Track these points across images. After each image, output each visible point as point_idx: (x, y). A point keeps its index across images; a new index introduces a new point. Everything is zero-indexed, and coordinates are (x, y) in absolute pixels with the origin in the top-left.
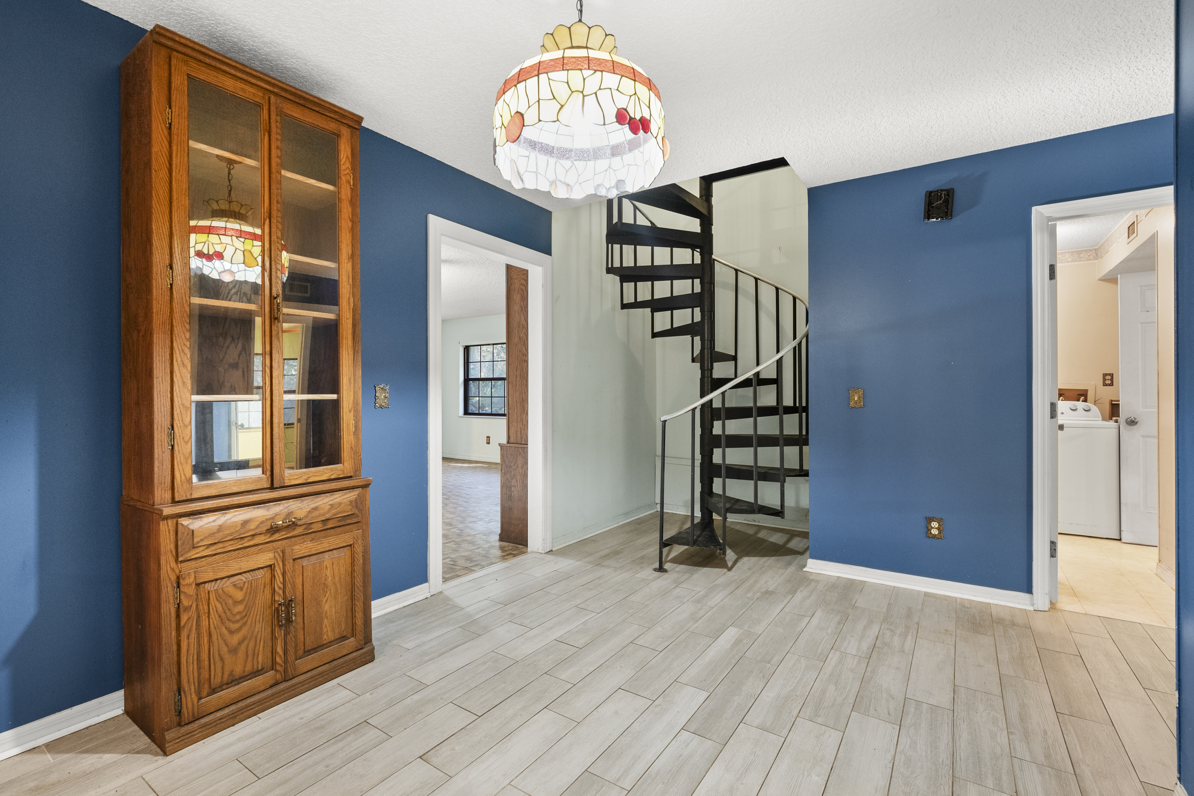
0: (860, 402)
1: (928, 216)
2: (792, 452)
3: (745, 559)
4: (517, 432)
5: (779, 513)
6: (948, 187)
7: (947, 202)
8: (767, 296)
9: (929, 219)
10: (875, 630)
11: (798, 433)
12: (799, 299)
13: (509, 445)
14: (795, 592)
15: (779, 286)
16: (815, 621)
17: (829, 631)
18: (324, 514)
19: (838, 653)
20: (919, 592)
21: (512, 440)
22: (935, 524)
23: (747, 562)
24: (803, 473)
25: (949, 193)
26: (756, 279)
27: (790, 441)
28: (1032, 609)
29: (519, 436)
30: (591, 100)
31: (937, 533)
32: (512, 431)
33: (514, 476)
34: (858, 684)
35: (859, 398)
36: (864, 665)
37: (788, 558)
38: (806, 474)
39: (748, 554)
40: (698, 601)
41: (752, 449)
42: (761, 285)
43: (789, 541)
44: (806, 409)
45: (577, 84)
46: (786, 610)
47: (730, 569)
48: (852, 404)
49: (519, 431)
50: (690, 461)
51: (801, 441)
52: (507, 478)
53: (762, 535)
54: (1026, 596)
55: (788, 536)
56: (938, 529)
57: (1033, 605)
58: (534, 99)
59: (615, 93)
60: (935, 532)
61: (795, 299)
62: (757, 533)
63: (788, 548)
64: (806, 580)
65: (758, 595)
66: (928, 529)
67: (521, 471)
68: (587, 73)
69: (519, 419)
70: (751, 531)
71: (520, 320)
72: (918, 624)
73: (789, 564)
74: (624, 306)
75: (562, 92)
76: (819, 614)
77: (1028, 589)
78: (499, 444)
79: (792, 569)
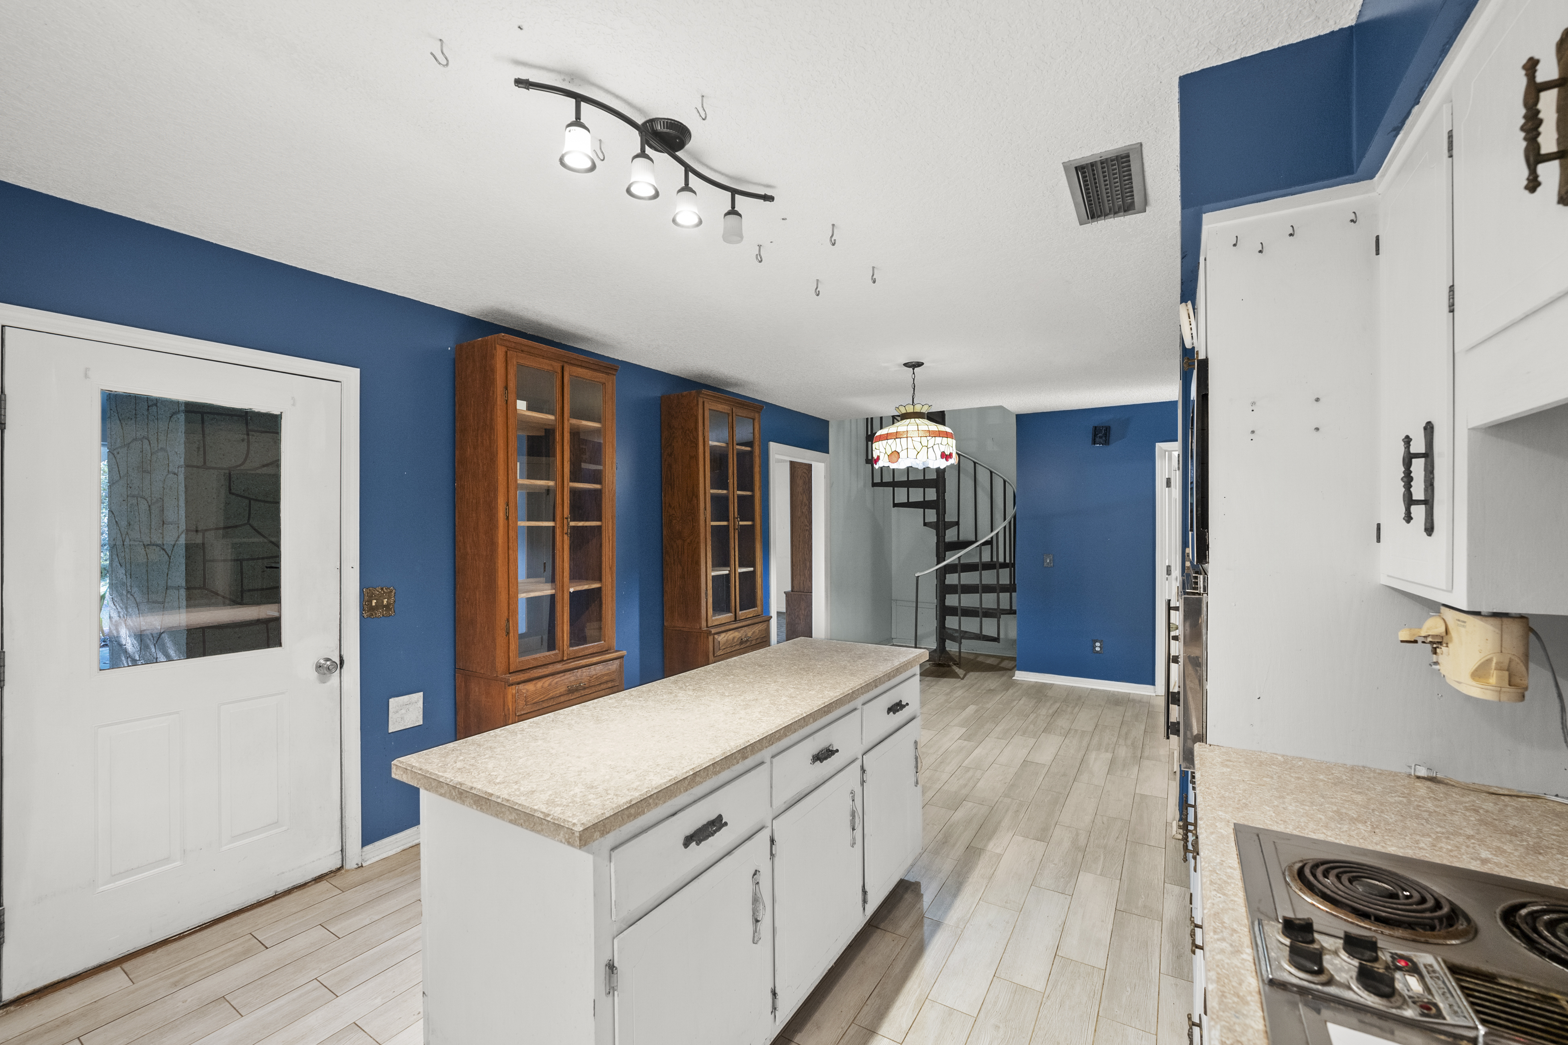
0: (1051, 563)
1: (1094, 443)
2: (1005, 596)
3: (971, 673)
4: (800, 583)
5: (996, 640)
6: (1107, 425)
7: (1105, 435)
8: (983, 477)
9: (1094, 444)
10: (1058, 705)
11: (1009, 583)
12: (1008, 483)
13: (793, 593)
14: (1008, 689)
15: (993, 470)
16: (1022, 702)
17: (1030, 706)
18: (756, 636)
19: (1035, 714)
20: (1087, 688)
21: (795, 589)
22: (1098, 644)
23: (972, 676)
24: (1012, 612)
25: (1107, 429)
26: (975, 463)
27: (1004, 589)
28: (1154, 695)
29: (802, 585)
30: (930, 450)
31: (1099, 650)
32: (796, 582)
33: (798, 616)
34: (1046, 725)
35: (1050, 560)
36: (1049, 718)
37: (1001, 672)
38: (1014, 612)
39: (972, 671)
40: (947, 694)
41: (978, 595)
42: (978, 468)
43: (1000, 663)
44: (1013, 565)
45: (924, 443)
46: (1003, 698)
47: (963, 679)
48: (1045, 564)
49: (802, 582)
50: (915, 603)
51: (1010, 588)
52: (792, 618)
53: (980, 659)
54: (1152, 687)
55: (999, 660)
56: (1100, 647)
57: (1155, 692)
58: (905, 447)
59: (940, 445)
60: (1098, 649)
61: (1005, 481)
62: (976, 658)
63: (1000, 667)
64: (1015, 684)
65: (984, 691)
66: (1094, 647)
67: (803, 612)
68: (929, 438)
69: (802, 574)
70: (972, 657)
71: (803, 499)
72: (1083, 702)
73: (1003, 675)
74: (874, 485)
75: (918, 447)
76: (1024, 699)
77: (1153, 683)
78: (785, 592)
79: (1004, 679)
